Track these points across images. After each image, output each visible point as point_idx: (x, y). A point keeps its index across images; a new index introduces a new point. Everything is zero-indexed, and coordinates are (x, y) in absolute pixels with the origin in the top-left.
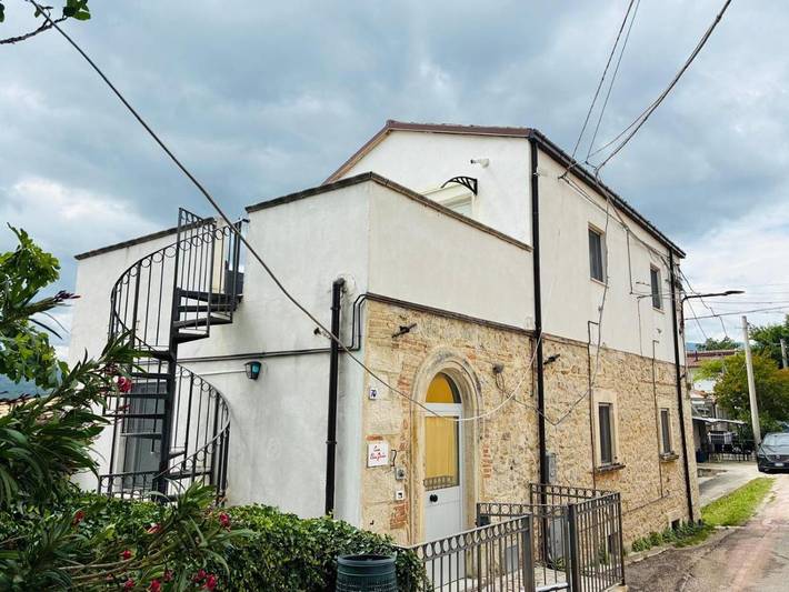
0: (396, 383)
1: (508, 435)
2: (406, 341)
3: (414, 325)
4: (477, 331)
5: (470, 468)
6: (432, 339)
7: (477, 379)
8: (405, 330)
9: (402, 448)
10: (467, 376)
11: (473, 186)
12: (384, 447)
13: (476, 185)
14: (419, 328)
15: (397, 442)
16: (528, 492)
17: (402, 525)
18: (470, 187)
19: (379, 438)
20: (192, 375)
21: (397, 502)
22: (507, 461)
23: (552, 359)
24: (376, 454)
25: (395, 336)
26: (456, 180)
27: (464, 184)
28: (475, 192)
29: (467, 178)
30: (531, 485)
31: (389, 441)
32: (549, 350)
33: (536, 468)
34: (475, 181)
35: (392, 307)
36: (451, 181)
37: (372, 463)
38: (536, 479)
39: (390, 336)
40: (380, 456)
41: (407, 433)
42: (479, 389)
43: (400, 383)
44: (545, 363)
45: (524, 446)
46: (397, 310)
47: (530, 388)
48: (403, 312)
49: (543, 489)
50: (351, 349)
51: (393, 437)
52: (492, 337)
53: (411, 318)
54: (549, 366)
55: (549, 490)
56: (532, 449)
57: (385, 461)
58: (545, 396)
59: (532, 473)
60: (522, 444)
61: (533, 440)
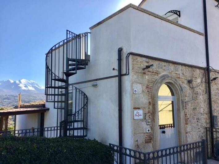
0: (145, 88)
1: (196, 108)
2: (149, 71)
3: (152, 65)
4: (180, 67)
5: (179, 121)
6: (160, 70)
7: (181, 86)
8: (148, 67)
9: (149, 112)
10: (176, 85)
11: (178, 14)
12: (141, 112)
13: (180, 14)
14: (155, 66)
15: (147, 110)
16: (205, 130)
17: (150, 142)
18: (177, 14)
19: (139, 108)
20: (76, 88)
21: (147, 133)
22: (195, 119)
23: (215, 79)
24: (137, 114)
25: (144, 69)
26: (171, 12)
27: (175, 13)
28: (179, 16)
29: (176, 11)
30: (206, 128)
31: (143, 110)
32: (213, 75)
33: (208, 121)
34: (179, 12)
35: (142, 58)
36: (169, 12)
37: (136, 118)
38: (208, 126)
39: (142, 69)
40: (139, 115)
41: (151, 107)
42: (182, 90)
43: (147, 87)
44: (212, 80)
45: (203, 113)
46: (144, 59)
47: (205, 90)
48: (147, 60)
49: (212, 130)
50: (125, 75)
51: (145, 108)
52: (188, 70)
53: (151, 62)
54: (213, 81)
55: (214, 130)
56: (206, 114)
57: (141, 117)
58: (212, 93)
59: (207, 123)
60: (202, 112)
61: (207, 110)
